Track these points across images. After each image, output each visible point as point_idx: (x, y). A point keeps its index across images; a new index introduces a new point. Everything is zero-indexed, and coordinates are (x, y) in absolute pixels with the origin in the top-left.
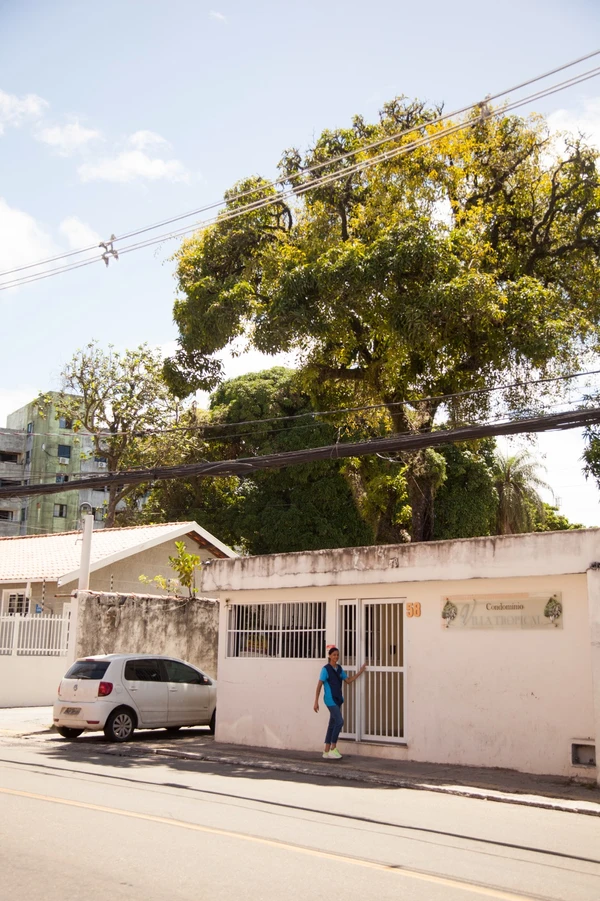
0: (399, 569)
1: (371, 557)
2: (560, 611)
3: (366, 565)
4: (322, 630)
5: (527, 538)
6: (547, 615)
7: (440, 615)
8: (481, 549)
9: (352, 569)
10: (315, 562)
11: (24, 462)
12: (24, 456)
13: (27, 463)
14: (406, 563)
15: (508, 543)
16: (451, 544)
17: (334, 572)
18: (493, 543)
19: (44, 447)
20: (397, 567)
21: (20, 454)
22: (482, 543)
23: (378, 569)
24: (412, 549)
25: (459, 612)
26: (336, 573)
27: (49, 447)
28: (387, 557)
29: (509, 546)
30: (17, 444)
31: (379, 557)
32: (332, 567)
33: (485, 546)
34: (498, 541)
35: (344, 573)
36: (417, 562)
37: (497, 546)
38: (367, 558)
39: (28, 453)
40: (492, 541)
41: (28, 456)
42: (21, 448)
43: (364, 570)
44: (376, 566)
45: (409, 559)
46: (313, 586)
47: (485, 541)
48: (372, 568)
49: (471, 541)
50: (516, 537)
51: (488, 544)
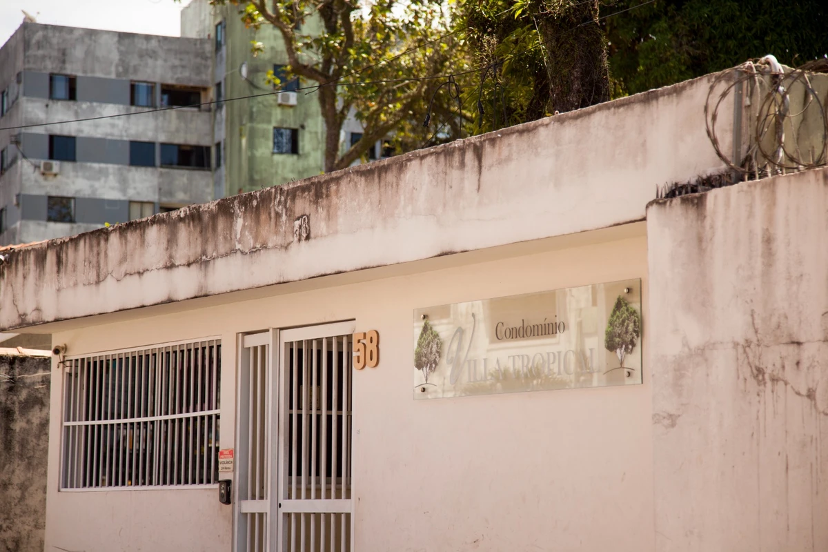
0: (312, 241)
1: (263, 217)
2: (639, 330)
3: (256, 239)
4: (213, 412)
5: (542, 130)
6: (611, 346)
7: (412, 358)
8: (455, 174)
9: (233, 251)
10: (172, 241)
11: (213, 106)
12: (212, 94)
13: (219, 107)
14: (323, 224)
15: (505, 152)
16: (402, 167)
17: (201, 261)
18: (479, 152)
19: (244, 71)
20: (308, 238)
21: (205, 89)
22: (456, 158)
23: (275, 247)
24: (333, 187)
25: (446, 348)
26: (207, 263)
27: (254, 70)
28: (289, 212)
29: (508, 159)
30: (198, 70)
31: (278, 215)
32: (199, 250)
33: (462, 164)
34: (487, 145)
35: (220, 263)
36: (342, 220)
37: (486, 161)
38: (257, 221)
39: (219, 85)
40: (475, 145)
41: (219, 94)
42: (206, 78)
43: (254, 251)
44: (273, 240)
45: (329, 217)
46: (170, 301)
47: (462, 150)
48: (264, 247)
49: (437, 154)
50: (521, 132)
51: (470, 156)
